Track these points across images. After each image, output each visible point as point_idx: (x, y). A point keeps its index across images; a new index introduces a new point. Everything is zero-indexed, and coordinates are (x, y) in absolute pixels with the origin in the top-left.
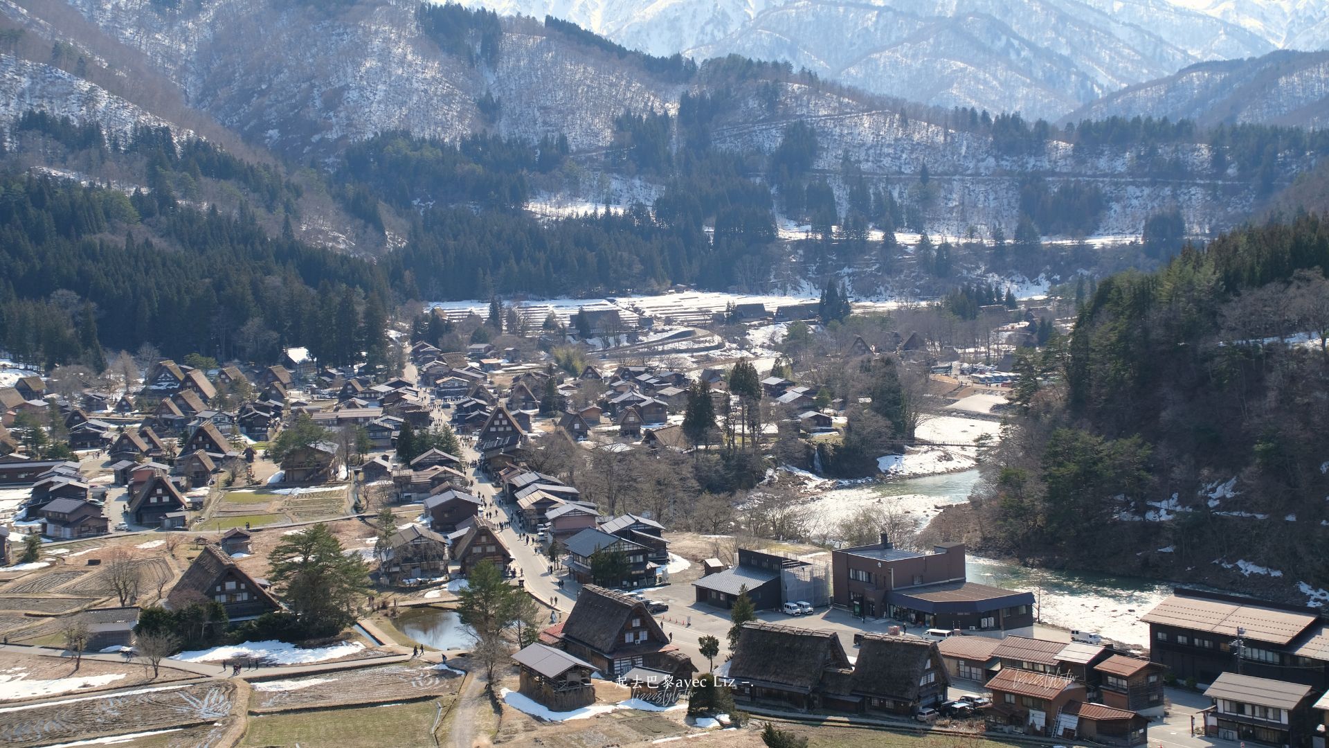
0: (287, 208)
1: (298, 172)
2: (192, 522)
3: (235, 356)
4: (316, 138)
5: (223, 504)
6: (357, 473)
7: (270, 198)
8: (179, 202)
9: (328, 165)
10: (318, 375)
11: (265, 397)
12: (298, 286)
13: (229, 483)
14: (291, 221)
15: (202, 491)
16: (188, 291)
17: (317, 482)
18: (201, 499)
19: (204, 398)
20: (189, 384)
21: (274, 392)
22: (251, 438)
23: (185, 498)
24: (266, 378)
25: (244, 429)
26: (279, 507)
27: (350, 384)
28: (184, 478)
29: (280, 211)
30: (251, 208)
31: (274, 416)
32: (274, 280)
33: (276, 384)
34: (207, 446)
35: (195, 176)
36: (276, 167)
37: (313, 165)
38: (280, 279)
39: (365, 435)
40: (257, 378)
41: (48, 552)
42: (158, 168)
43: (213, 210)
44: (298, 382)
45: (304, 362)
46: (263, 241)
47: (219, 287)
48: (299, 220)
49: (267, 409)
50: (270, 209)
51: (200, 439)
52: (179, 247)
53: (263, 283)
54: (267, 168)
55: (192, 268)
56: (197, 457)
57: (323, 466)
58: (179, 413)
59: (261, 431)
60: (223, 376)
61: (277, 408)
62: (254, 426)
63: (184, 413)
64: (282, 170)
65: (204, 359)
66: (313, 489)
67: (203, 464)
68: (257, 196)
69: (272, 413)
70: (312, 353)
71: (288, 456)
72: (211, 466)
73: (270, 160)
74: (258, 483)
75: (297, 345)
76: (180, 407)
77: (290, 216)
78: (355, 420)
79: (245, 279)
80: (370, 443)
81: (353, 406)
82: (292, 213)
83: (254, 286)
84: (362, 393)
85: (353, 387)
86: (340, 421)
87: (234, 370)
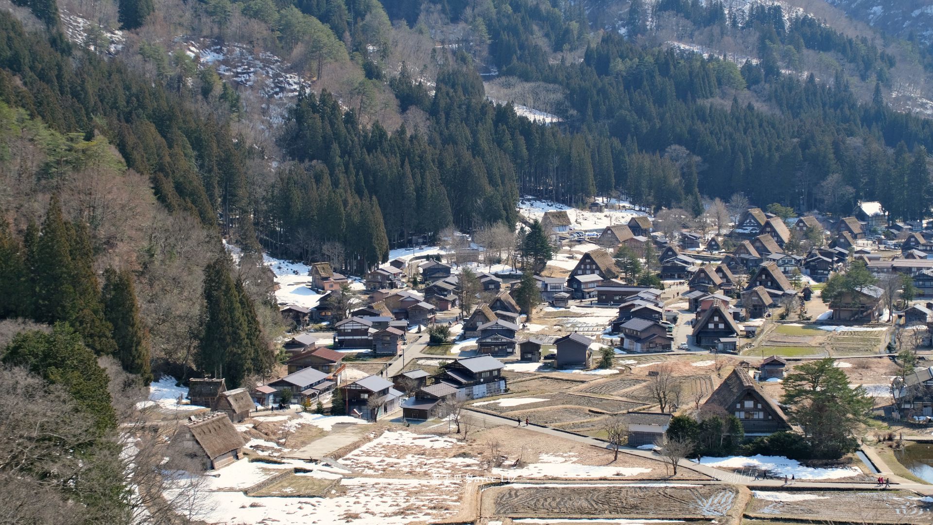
0: (880, 77)
1: (894, 44)
2: (743, 347)
3: (815, 207)
4: (917, 12)
5: (774, 334)
6: (900, 317)
7: (865, 67)
8: (783, 71)
9: (925, 38)
10: (888, 228)
11: (833, 245)
12: (877, 146)
13: (782, 317)
14: (882, 88)
15: (757, 322)
16: (778, 149)
17: (860, 322)
18: (753, 329)
19: (780, 242)
20: (768, 229)
21: (842, 240)
22: (814, 279)
23: (740, 327)
24: (838, 227)
25: (808, 271)
26: (821, 341)
27: (913, 236)
28: (744, 310)
29: (873, 80)
30: (846, 77)
31: (837, 262)
32: (854, 141)
33: (846, 234)
34: (769, 284)
35: (798, 48)
36: (873, 39)
37: (911, 38)
38: (861, 140)
39: (912, 283)
40: (831, 227)
41: (621, 362)
42: (768, 42)
43: (811, 78)
44: (869, 232)
45: (876, 216)
46: (852, 106)
47: (804, 146)
48: (889, 87)
49: (830, 255)
50: (863, 78)
51: (764, 277)
52: (778, 112)
53: (844, 143)
54: (864, 41)
55: (784, 129)
56: (756, 292)
57: (867, 309)
58: (755, 254)
59: (822, 274)
60: (801, 224)
61: (841, 254)
62: (815, 269)
63: (760, 254)
64: (879, 43)
65: (783, 209)
66: (856, 328)
67: (761, 299)
68: (852, 65)
69: (836, 259)
70: (885, 206)
71: (836, 297)
72: (768, 300)
73: (869, 34)
74: (808, 319)
75: (870, 198)
76: (757, 249)
77: (881, 84)
78: (909, 270)
79: (828, 139)
80: (915, 291)
81: (912, 256)
82: (884, 81)
83: (836, 145)
84: (923, 245)
85: (916, 239)
86: (895, 269)
87: (811, 219)
